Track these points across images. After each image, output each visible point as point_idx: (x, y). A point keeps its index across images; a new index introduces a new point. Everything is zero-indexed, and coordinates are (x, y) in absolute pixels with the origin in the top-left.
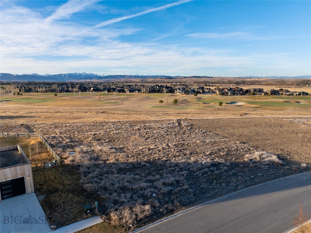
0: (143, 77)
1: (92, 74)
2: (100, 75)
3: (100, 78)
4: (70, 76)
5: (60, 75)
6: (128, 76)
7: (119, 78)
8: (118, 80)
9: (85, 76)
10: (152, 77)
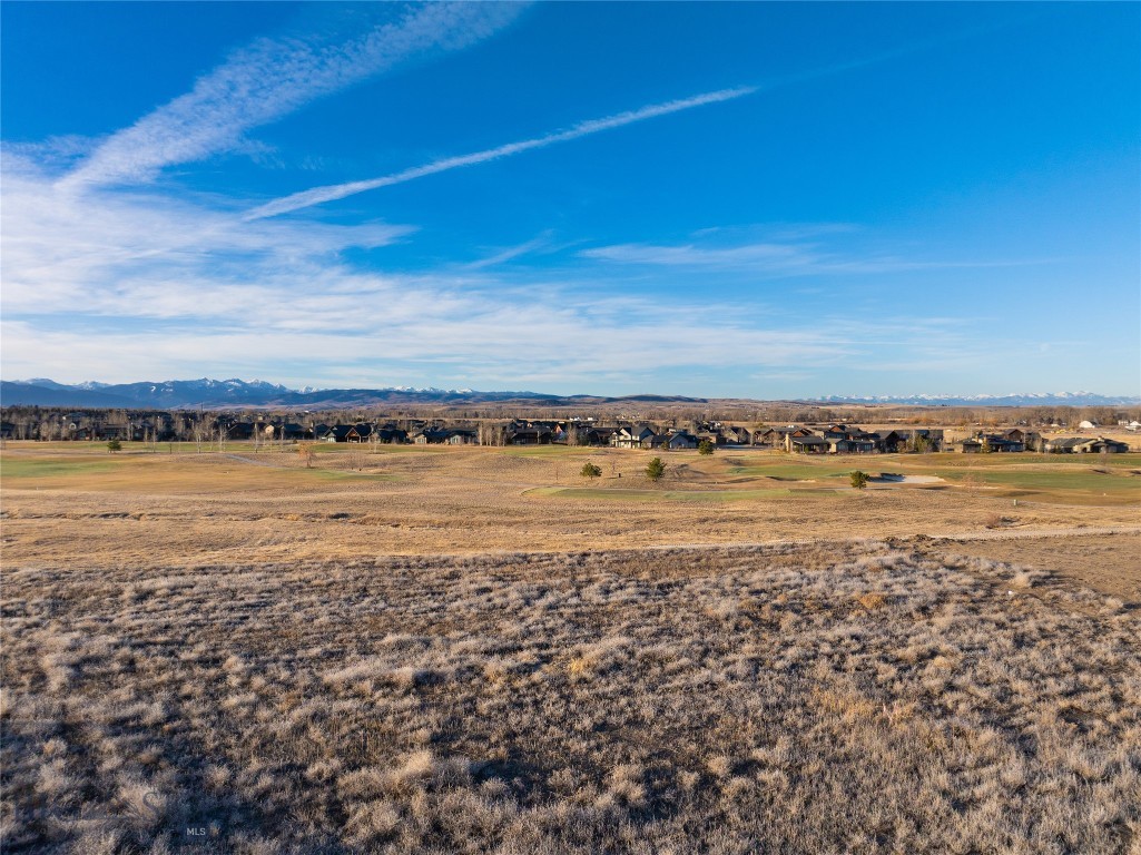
0: (453, 396)
1: (263, 384)
2: (293, 389)
3: (295, 397)
4: (181, 389)
5: (143, 388)
6: (398, 392)
7: (367, 398)
8: (364, 408)
9: (236, 390)
10: (490, 397)
